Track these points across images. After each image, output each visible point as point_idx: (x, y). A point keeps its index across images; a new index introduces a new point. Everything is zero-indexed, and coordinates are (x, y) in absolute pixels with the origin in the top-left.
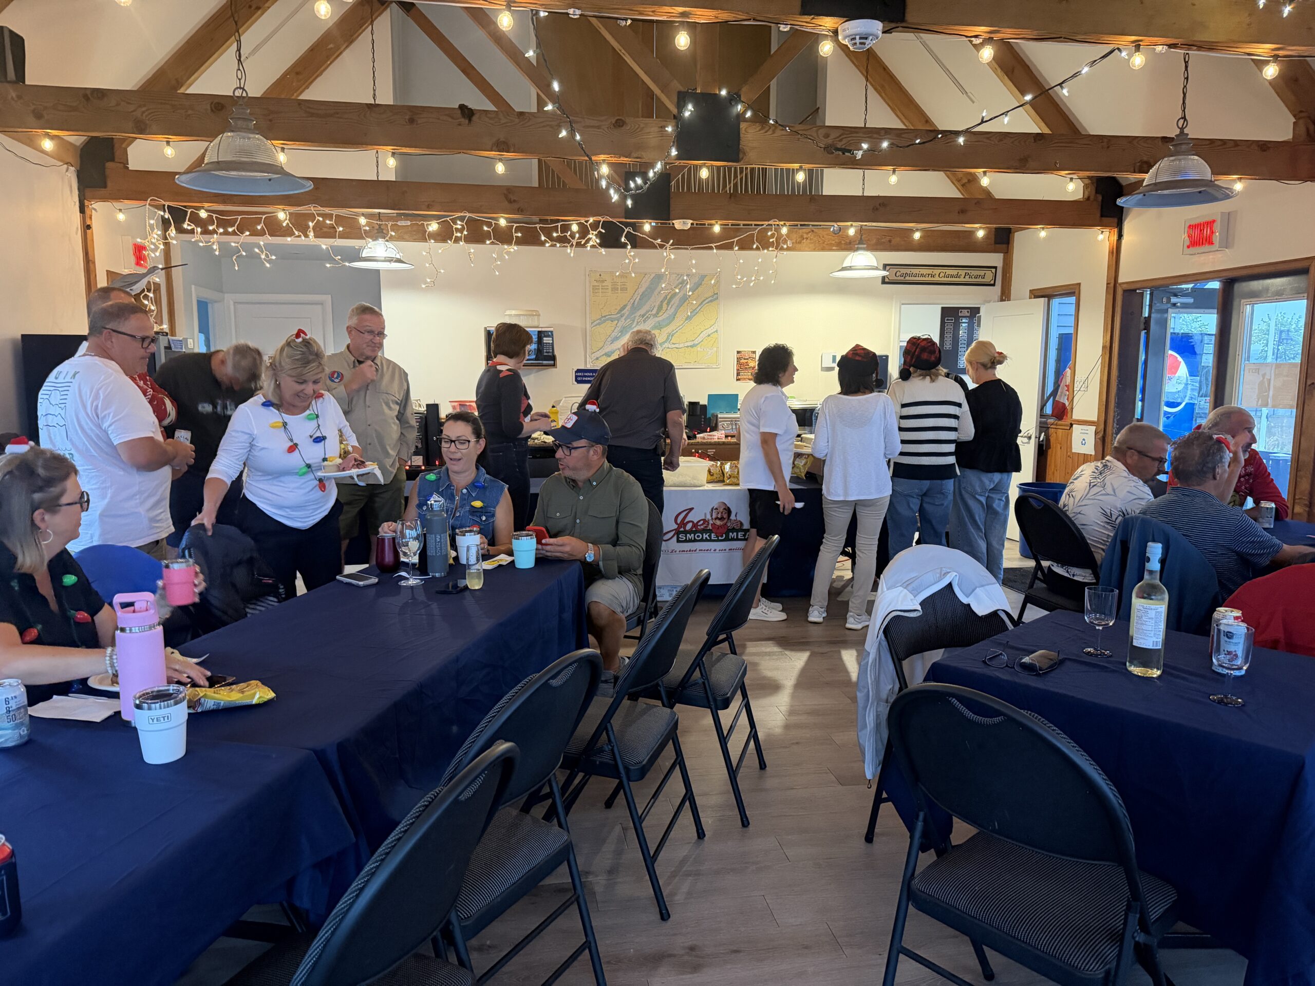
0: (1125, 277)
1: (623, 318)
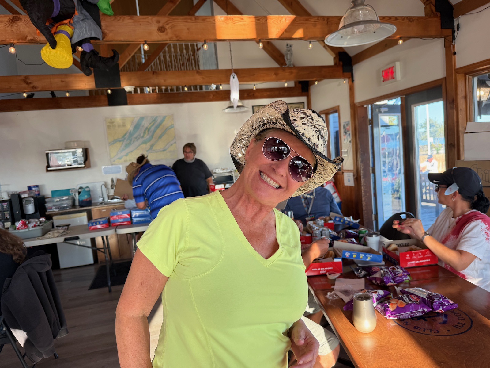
0: (357, 100)
1: (125, 140)
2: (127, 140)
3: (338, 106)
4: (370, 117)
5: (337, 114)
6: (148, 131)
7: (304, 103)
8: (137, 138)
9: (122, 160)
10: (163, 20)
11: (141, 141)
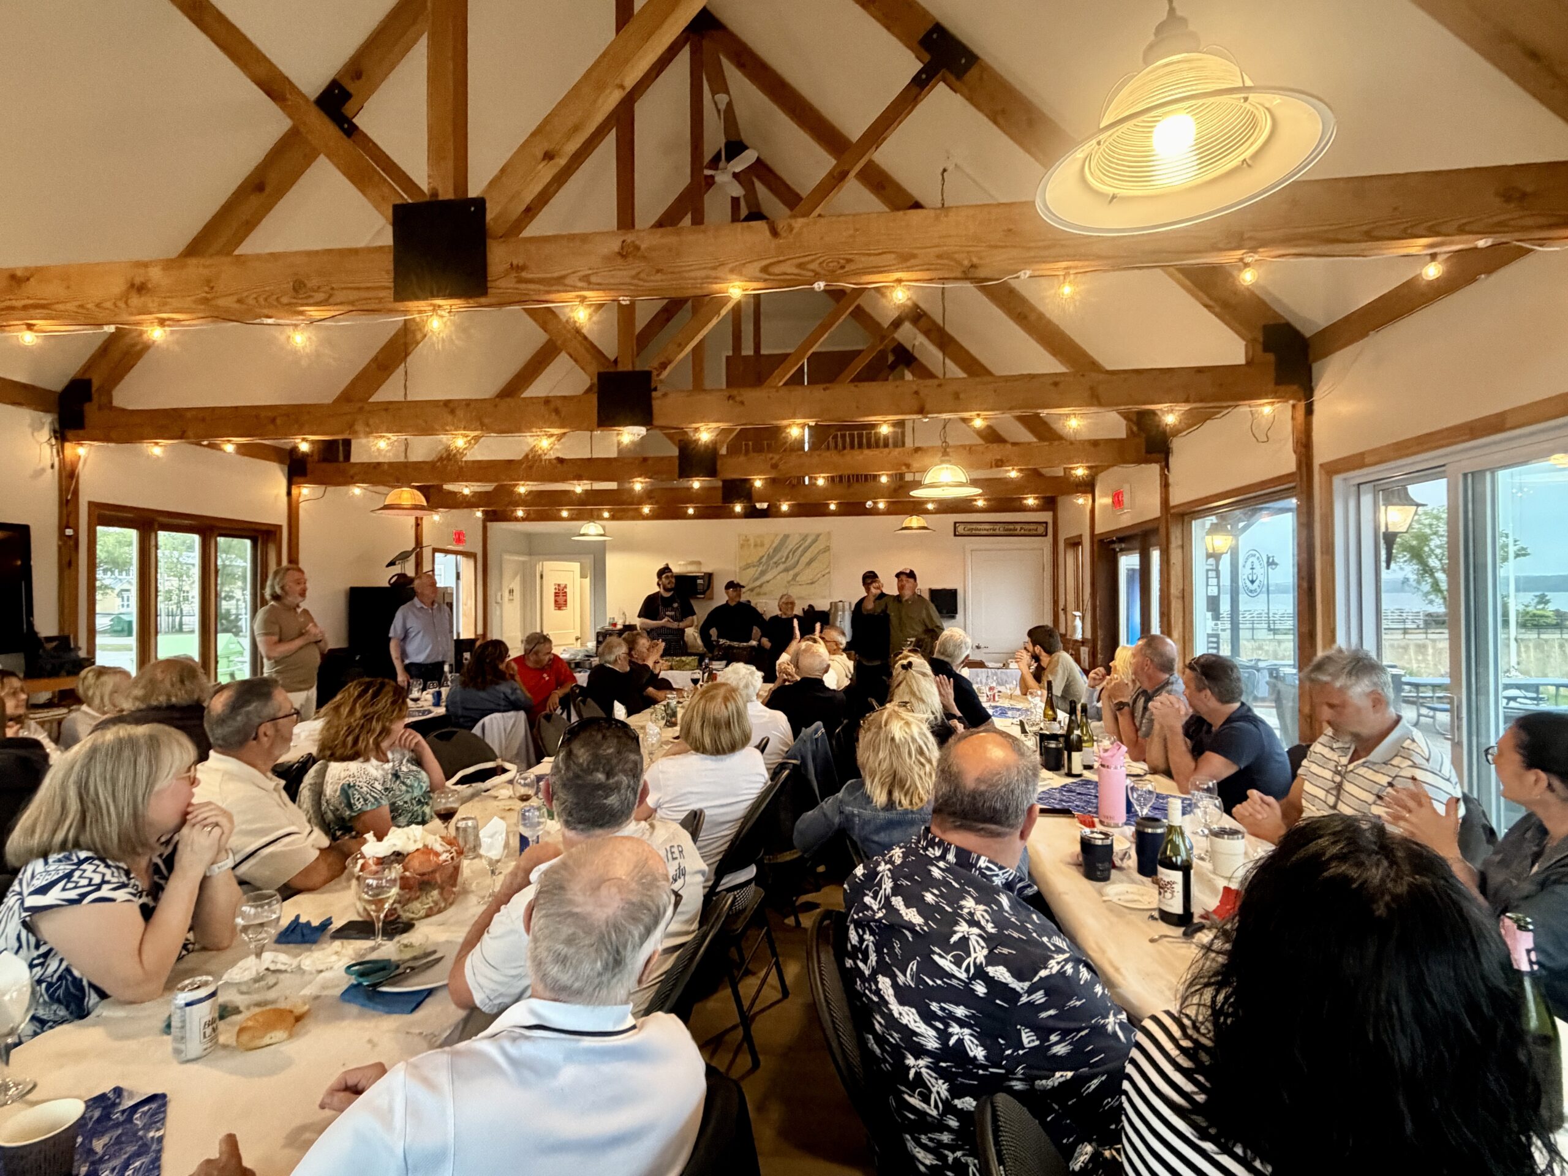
0: (1098, 530)
1: (761, 565)
2: (764, 565)
3: (1082, 536)
5: (1080, 548)
6: (793, 554)
7: (1046, 523)
8: (777, 564)
9: (755, 592)
10: (777, 457)
11: (782, 567)
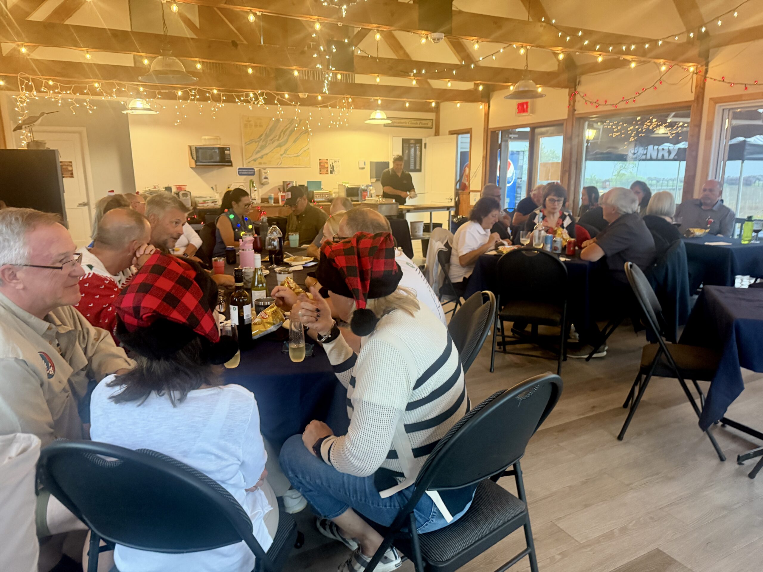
0: (491, 126)
1: (261, 141)
2: (263, 142)
3: (471, 129)
4: (500, 142)
5: (469, 135)
6: (284, 134)
9: (257, 162)
